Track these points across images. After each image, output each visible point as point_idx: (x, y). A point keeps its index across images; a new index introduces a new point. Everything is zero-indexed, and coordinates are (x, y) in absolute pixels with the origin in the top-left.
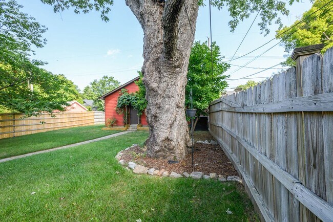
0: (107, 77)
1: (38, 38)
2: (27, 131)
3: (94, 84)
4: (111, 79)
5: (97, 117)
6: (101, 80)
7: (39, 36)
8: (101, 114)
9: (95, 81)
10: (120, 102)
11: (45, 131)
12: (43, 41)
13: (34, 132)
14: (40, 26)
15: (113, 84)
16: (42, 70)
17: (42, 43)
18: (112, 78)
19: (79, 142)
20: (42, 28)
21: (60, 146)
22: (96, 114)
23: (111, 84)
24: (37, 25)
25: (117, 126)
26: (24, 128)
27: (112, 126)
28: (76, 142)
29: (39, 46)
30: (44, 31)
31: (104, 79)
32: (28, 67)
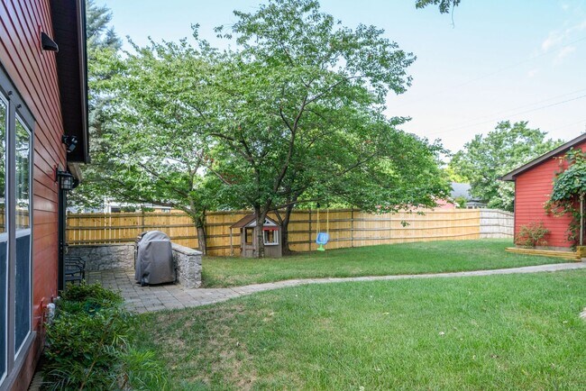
0: (507, 125)
1: (400, 77)
2: (367, 239)
3: (475, 144)
4: (520, 128)
5: (487, 222)
6: (491, 135)
7: (401, 74)
8: (496, 215)
9: (478, 138)
10: (561, 186)
11: (392, 242)
12: (407, 81)
13: (376, 243)
14: (406, 55)
15: (523, 140)
16: (402, 132)
17: (404, 85)
18: (522, 124)
19: (466, 270)
20: (408, 58)
21: (434, 273)
22: (485, 215)
23: (519, 140)
24: (400, 54)
25: (549, 246)
26: (364, 234)
27: (534, 244)
28: (460, 270)
29: (399, 90)
30: (410, 62)
31: (499, 130)
32: (384, 129)
